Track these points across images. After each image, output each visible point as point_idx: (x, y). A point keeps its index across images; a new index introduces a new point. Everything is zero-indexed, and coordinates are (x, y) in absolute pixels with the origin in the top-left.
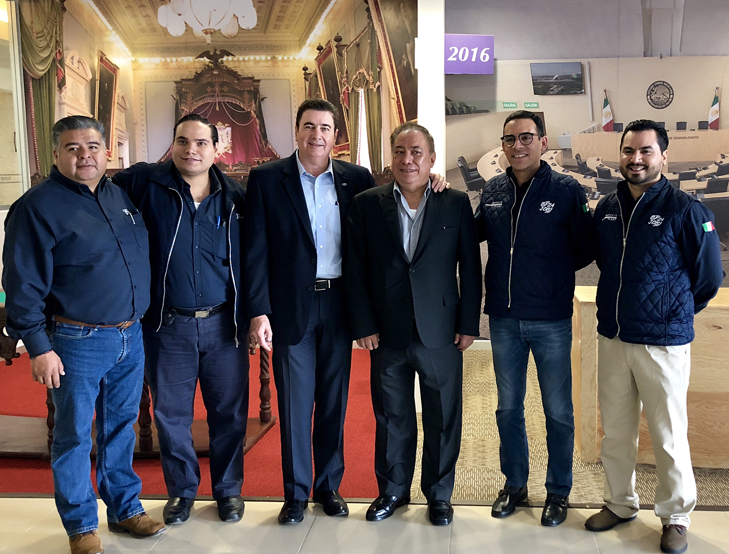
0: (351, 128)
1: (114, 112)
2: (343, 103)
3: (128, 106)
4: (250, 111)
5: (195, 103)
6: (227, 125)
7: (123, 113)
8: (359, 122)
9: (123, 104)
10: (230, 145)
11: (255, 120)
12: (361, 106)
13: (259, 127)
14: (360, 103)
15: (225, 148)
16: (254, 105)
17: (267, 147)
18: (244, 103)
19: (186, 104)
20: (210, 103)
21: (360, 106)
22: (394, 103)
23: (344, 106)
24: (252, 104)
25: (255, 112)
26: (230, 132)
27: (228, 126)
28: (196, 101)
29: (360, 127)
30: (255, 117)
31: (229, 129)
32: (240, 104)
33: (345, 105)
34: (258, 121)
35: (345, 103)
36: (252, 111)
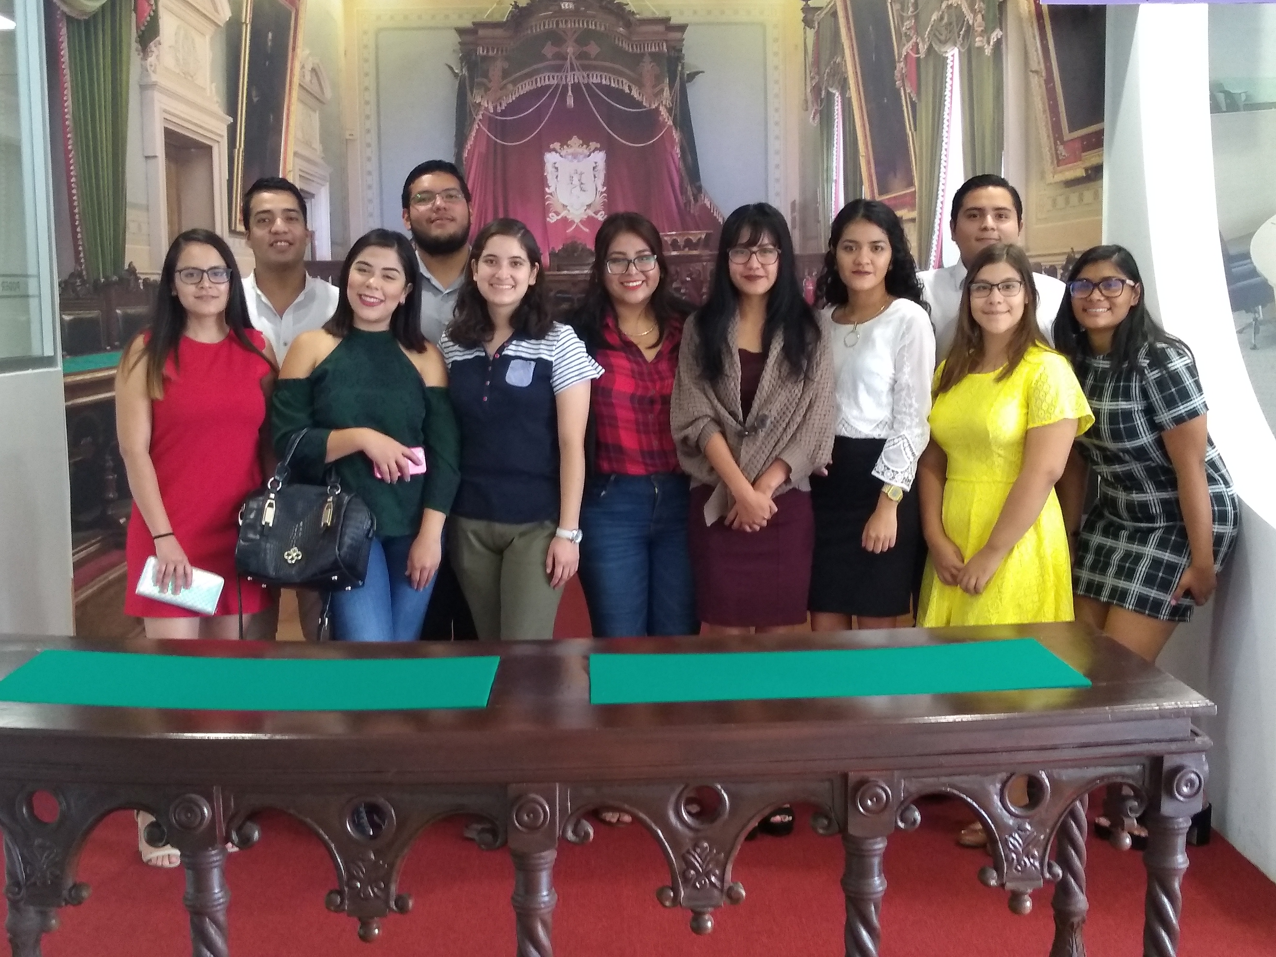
0: (921, 149)
1: (288, 109)
2: (904, 86)
3: (328, 94)
4: (657, 109)
5: (510, 87)
6: (593, 145)
7: (314, 111)
8: (945, 134)
9: (315, 89)
10: (600, 200)
11: (669, 132)
12: (951, 91)
13: (678, 151)
14: (948, 85)
15: (589, 206)
16: (666, 93)
17: (699, 203)
18: (641, 86)
19: (487, 89)
20: (549, 87)
21: (947, 93)
22: (1037, 84)
23: (906, 92)
24: (662, 90)
25: (670, 110)
26: (602, 165)
27: (596, 149)
28: (515, 82)
29: (944, 146)
30: (670, 123)
31: (600, 157)
32: (630, 89)
33: (908, 91)
34: (676, 135)
35: (908, 84)
36: (662, 108)
